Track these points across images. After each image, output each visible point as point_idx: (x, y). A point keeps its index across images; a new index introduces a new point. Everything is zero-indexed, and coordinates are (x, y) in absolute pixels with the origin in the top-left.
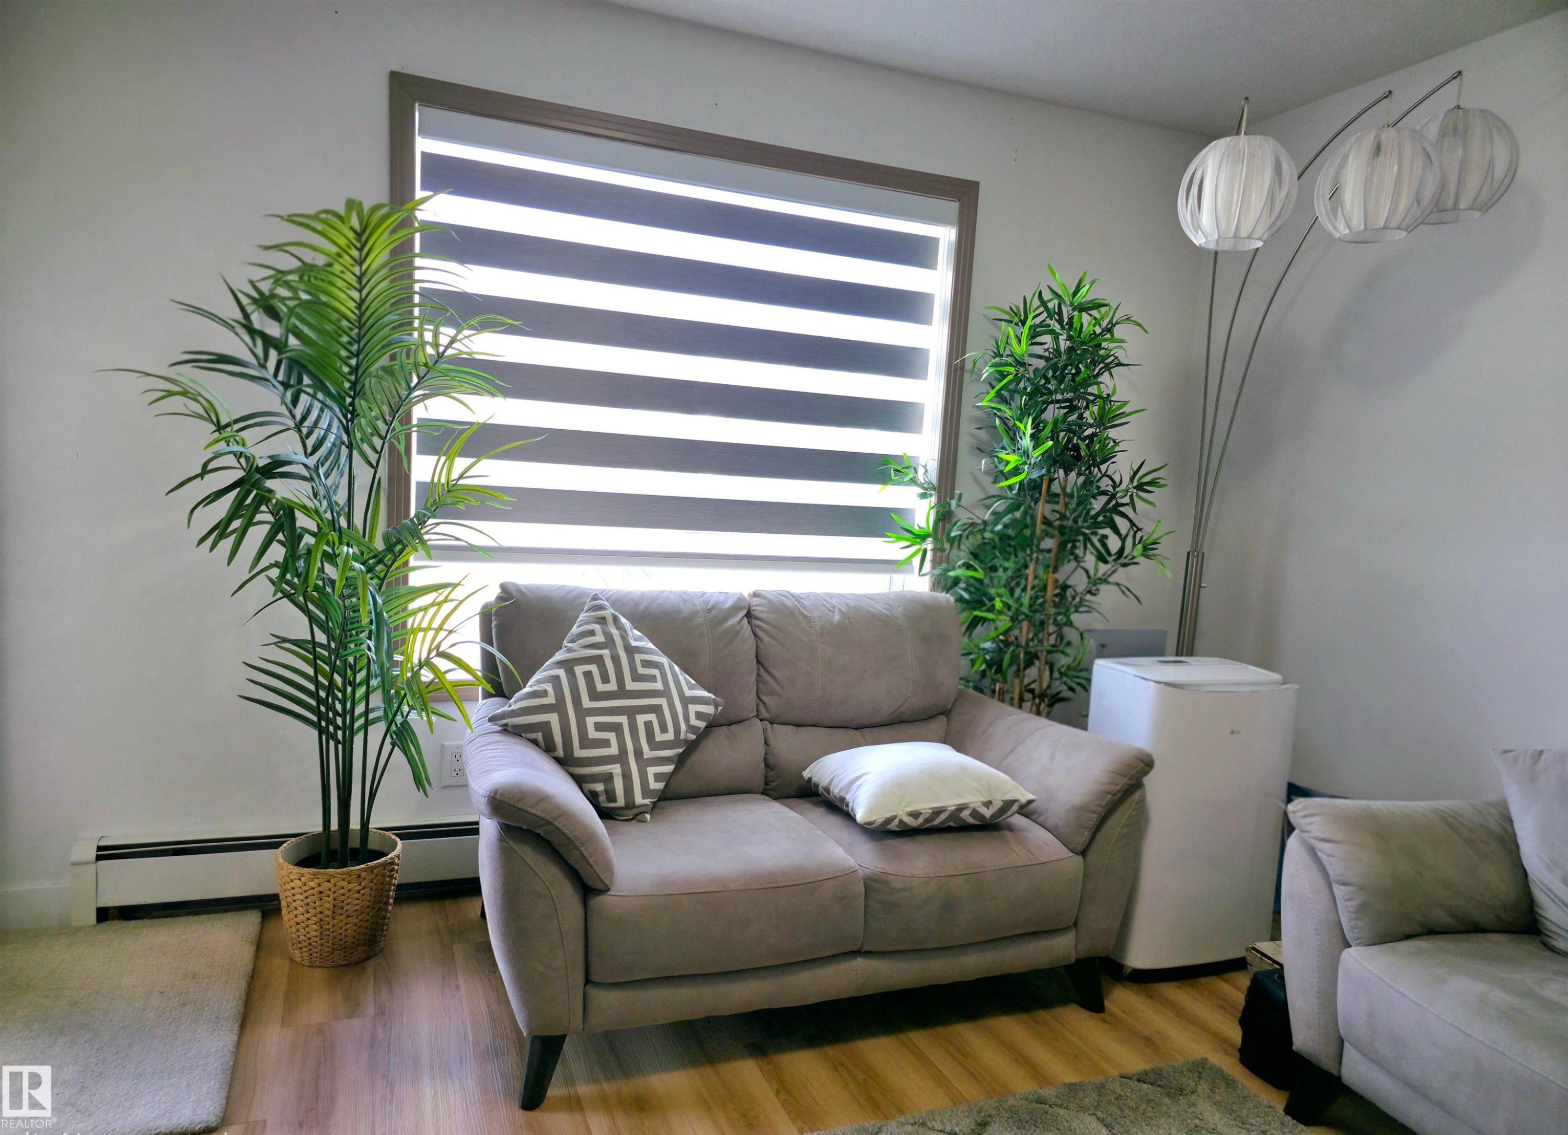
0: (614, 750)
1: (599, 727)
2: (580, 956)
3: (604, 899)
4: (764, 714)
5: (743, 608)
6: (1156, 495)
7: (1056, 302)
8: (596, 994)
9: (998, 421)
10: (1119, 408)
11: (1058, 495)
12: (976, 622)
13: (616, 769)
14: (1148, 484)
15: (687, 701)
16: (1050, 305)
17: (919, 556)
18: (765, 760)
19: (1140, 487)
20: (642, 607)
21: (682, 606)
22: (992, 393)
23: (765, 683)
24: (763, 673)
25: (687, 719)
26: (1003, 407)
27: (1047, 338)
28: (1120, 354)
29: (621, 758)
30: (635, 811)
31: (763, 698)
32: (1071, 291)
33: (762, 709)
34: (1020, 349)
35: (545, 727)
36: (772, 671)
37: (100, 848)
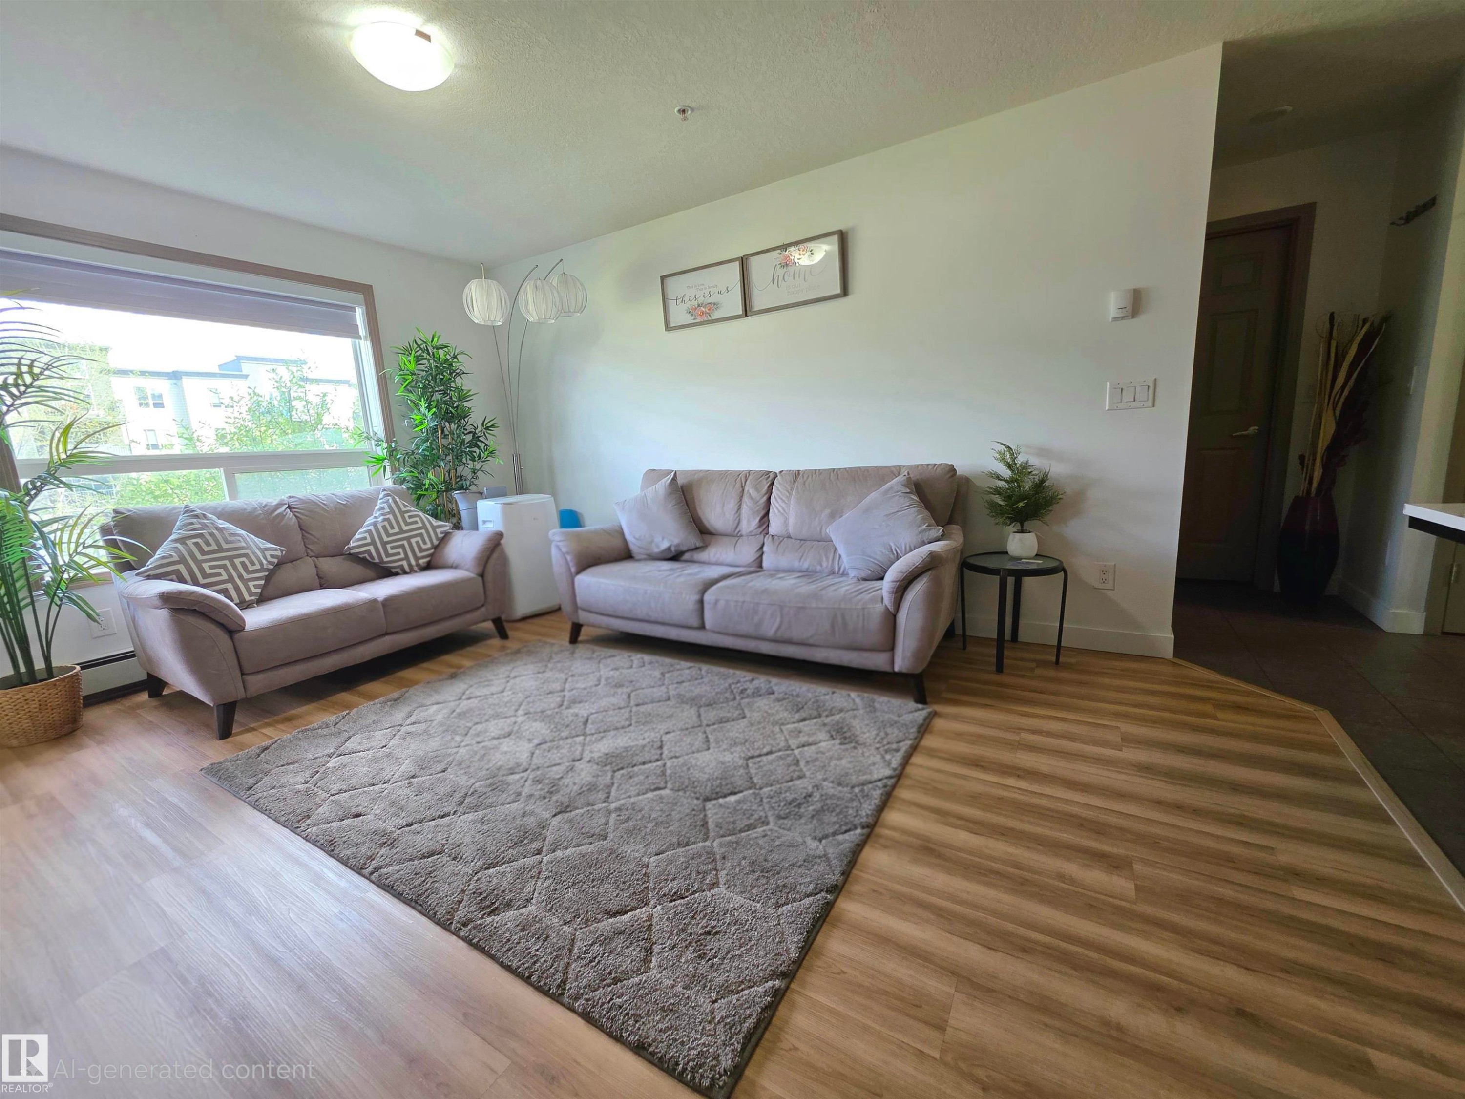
1: (212, 567)
2: (236, 662)
3: (242, 633)
4: (311, 554)
5: (285, 504)
6: (495, 431)
7: (424, 345)
8: (249, 678)
9: (409, 402)
10: (467, 393)
11: (448, 435)
12: (419, 498)
14: (490, 427)
15: (263, 551)
16: (422, 347)
17: (383, 468)
18: (317, 575)
19: (487, 428)
20: (219, 510)
21: (246, 506)
22: (402, 388)
23: (307, 539)
24: (305, 534)
25: (266, 559)
26: (410, 395)
27: (425, 362)
28: (463, 369)
30: (247, 604)
31: (309, 546)
32: (430, 340)
33: (309, 551)
34: (412, 367)
36: (313, 533)
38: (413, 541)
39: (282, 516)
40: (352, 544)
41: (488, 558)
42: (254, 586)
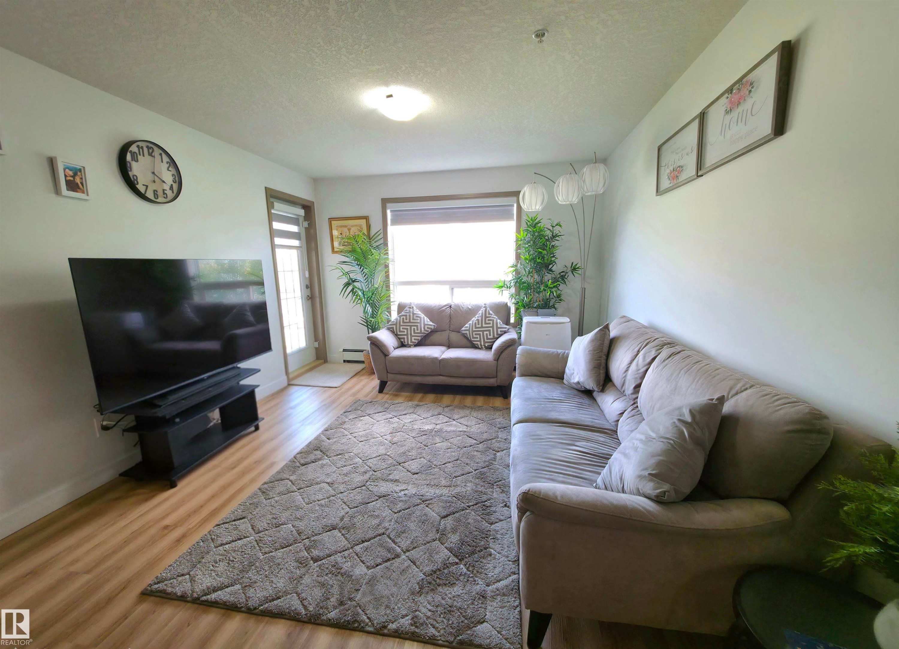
0: (406, 333)
1: (403, 328)
2: (385, 367)
3: (388, 357)
4: (450, 329)
5: (449, 305)
13: (406, 337)
14: (576, 269)
16: (528, 224)
17: (501, 291)
18: (448, 339)
19: (574, 270)
23: (450, 322)
24: (450, 320)
25: (427, 329)
27: (529, 232)
29: (407, 335)
30: (409, 345)
31: (450, 326)
34: (524, 236)
35: (393, 328)
36: (454, 320)
37: (344, 349)
38: (485, 333)
39: (444, 311)
40: (463, 329)
41: (502, 352)
42: (415, 339)
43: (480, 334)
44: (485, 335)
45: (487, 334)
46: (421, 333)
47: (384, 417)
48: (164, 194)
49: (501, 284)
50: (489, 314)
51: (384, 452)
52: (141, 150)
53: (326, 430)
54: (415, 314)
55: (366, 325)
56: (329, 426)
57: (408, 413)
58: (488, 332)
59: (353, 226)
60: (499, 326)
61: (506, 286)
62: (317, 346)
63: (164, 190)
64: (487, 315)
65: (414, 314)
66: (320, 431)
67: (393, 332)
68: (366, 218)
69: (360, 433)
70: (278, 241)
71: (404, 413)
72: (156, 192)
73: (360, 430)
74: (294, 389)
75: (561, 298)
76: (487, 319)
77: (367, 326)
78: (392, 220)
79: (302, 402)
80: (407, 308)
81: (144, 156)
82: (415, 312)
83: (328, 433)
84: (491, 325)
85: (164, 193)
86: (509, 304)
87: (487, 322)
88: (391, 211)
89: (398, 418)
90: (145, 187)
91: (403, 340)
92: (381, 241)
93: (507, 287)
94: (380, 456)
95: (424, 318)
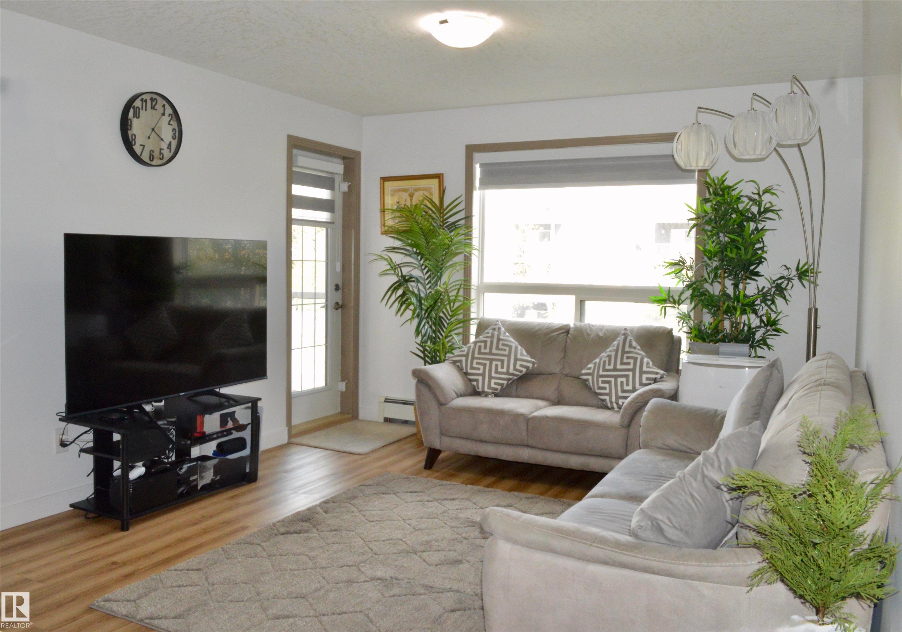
0: (481, 372)
1: (477, 363)
3: (445, 408)
13: (480, 378)
18: (558, 389)
23: (566, 359)
25: (521, 368)
29: (483, 375)
31: (565, 365)
37: (386, 399)
39: (555, 338)
40: (583, 372)
41: (636, 413)
42: (495, 383)
43: (609, 382)
44: (619, 384)
45: (622, 382)
46: (508, 373)
47: (419, 499)
48: (160, 155)
49: (664, 296)
50: (631, 346)
51: (400, 536)
52: (144, 103)
53: (326, 502)
54: (502, 340)
55: (422, 355)
56: (331, 498)
57: (458, 498)
58: (624, 380)
59: (417, 190)
60: (645, 369)
61: (671, 300)
62: (344, 390)
63: (161, 149)
64: (627, 349)
65: (499, 340)
66: (318, 502)
67: (460, 369)
68: (439, 177)
69: (373, 513)
70: (297, 213)
71: (452, 497)
72: (152, 153)
73: (375, 509)
74: (294, 449)
75: (778, 326)
76: (626, 355)
77: (423, 359)
78: (481, 179)
79: (301, 467)
80: (490, 331)
81: (146, 110)
82: (501, 337)
83: (328, 505)
84: (631, 367)
85: (161, 153)
86: (675, 333)
87: (625, 361)
88: (482, 165)
89: (439, 503)
90: (142, 147)
91: (475, 383)
92: (462, 215)
93: (674, 302)
94: (391, 539)
95: (516, 348)
